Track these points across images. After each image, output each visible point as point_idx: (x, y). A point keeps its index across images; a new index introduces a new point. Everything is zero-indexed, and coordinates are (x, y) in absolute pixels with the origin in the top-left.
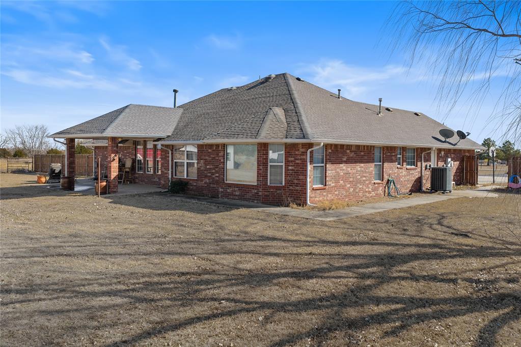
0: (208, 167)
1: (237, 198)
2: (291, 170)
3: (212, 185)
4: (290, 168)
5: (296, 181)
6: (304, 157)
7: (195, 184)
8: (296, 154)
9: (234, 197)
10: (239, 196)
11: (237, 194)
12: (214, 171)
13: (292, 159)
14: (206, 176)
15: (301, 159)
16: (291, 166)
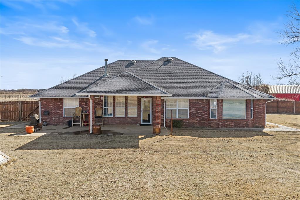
0: (199, 111)
1: (232, 126)
2: (257, 111)
3: (202, 121)
4: (256, 110)
5: (259, 116)
6: (264, 105)
7: (187, 121)
8: (260, 104)
9: (231, 126)
10: (234, 125)
11: (233, 124)
12: (204, 113)
13: (258, 106)
14: (197, 117)
15: (262, 106)
16: (257, 109)
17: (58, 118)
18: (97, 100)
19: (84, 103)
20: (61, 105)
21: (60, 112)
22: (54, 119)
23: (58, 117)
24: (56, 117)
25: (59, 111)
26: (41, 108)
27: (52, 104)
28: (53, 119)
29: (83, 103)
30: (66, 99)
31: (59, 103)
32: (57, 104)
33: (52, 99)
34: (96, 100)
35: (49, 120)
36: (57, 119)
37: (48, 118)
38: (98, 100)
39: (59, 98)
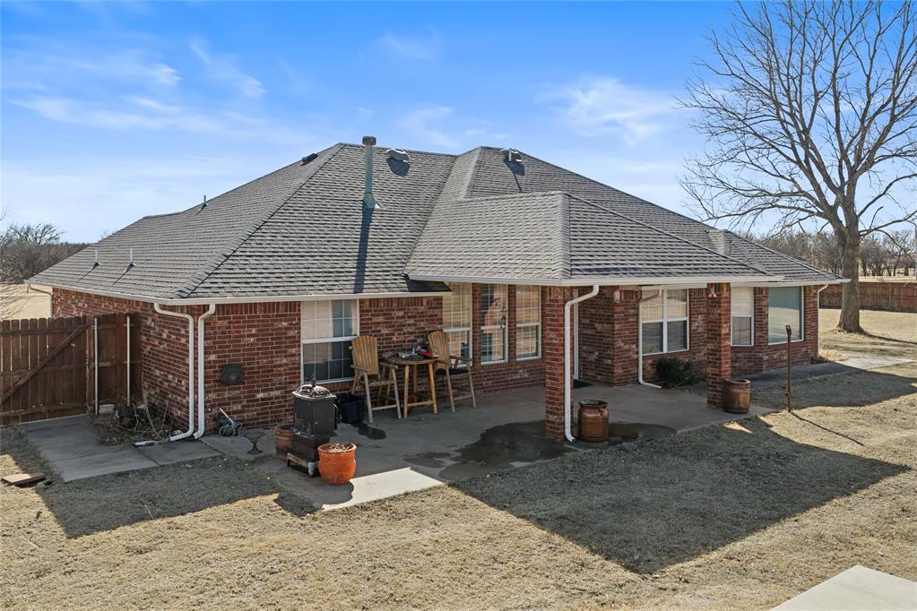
17: (277, 393)
18: (425, 304)
19: (381, 319)
20: (291, 333)
21: (286, 364)
22: (263, 399)
23: (277, 389)
24: (272, 390)
25: (284, 361)
26: (205, 353)
27: (254, 331)
28: (258, 400)
29: (375, 320)
30: (311, 303)
31: (285, 324)
32: (276, 330)
33: (252, 307)
34: (422, 305)
35: (239, 407)
36: (277, 398)
37: (236, 400)
38: (428, 304)
39: (286, 303)
